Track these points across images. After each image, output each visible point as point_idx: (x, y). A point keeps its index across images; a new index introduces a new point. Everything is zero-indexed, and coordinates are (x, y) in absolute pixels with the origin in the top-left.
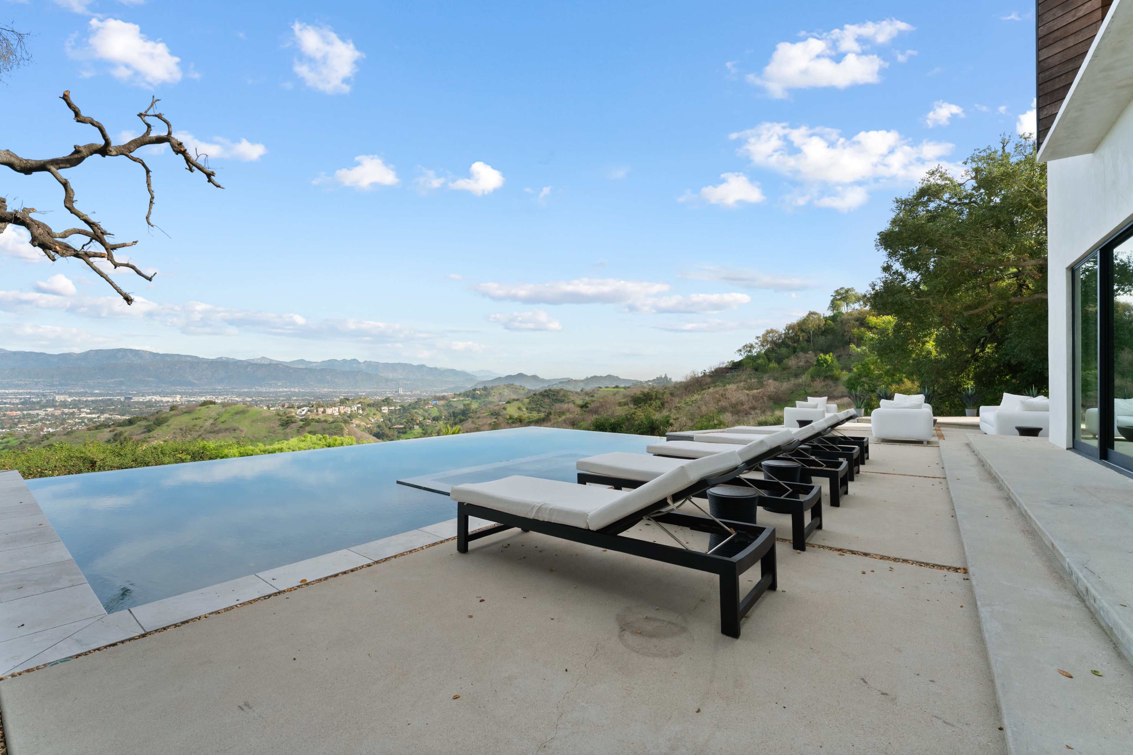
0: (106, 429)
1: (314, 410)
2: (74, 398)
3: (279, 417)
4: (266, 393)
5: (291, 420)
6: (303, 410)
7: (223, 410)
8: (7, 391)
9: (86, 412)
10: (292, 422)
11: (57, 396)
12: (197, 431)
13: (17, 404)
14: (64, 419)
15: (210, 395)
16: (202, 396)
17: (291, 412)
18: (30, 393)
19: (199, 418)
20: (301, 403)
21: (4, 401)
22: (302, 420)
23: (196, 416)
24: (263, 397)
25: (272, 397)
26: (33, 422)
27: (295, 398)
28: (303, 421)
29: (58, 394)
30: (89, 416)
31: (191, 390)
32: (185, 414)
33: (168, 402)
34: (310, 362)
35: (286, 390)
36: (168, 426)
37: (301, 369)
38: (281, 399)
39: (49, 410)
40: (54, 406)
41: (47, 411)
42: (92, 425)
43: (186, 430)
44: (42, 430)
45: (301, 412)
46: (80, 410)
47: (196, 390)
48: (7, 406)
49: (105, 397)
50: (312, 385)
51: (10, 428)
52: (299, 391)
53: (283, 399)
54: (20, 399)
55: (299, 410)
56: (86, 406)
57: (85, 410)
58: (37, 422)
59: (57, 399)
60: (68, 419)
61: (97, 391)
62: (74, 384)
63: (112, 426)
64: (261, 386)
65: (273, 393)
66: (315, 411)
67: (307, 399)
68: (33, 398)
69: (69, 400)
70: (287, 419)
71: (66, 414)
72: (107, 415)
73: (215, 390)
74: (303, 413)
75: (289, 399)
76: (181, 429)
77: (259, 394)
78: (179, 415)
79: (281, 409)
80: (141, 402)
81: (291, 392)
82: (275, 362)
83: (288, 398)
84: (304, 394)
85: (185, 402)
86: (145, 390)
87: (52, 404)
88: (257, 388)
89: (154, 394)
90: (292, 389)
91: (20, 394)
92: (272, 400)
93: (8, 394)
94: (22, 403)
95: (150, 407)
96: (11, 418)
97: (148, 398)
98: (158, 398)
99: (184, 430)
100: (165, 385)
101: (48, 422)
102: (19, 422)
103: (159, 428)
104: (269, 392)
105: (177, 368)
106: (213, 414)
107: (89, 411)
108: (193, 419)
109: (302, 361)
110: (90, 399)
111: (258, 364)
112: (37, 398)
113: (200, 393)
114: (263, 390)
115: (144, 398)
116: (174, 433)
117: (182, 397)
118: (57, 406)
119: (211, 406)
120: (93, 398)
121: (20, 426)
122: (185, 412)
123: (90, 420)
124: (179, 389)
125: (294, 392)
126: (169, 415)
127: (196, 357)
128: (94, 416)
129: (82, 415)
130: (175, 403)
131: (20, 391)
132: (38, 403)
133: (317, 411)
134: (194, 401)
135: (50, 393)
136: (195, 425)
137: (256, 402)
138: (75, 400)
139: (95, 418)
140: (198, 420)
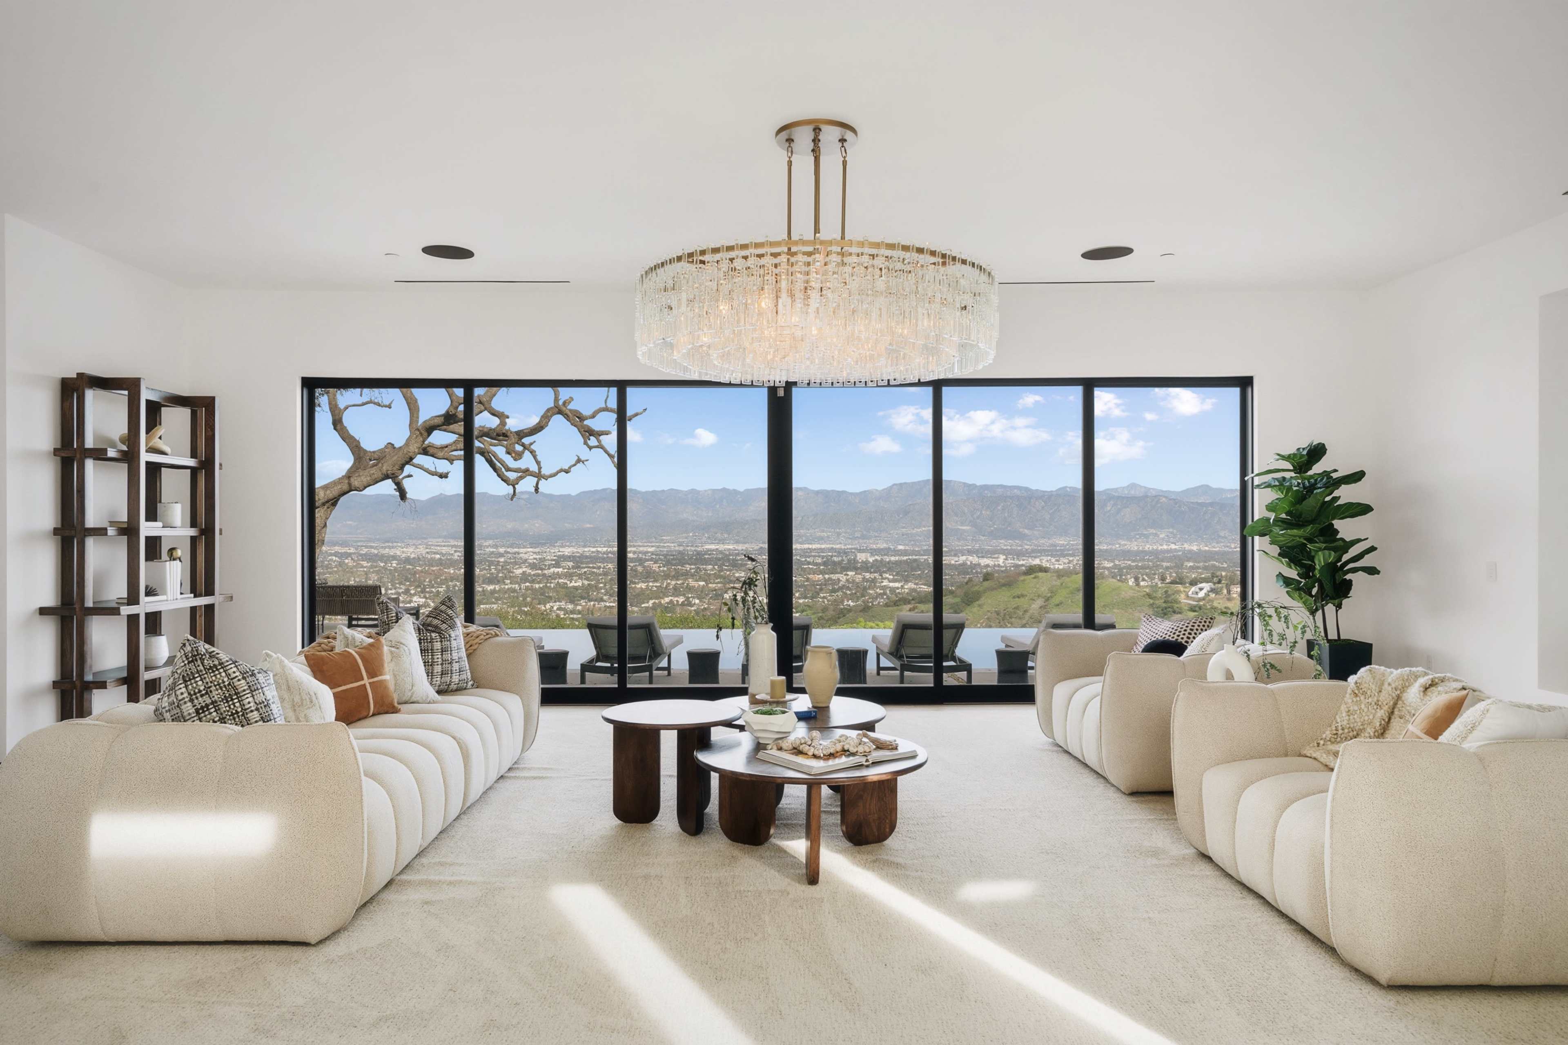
0: (905, 606)
1: (1222, 589)
2: (877, 557)
3: (1152, 601)
4: (1138, 553)
5: (1172, 607)
6: (1201, 589)
7: (1058, 583)
8: (810, 546)
9: (888, 579)
10: (1174, 612)
11: (858, 554)
12: (1020, 618)
13: (819, 564)
14: (865, 589)
15: (1048, 555)
16: (1035, 557)
17: (1179, 592)
18: (831, 550)
19: (1023, 596)
20: (1201, 574)
21: (808, 559)
22: (1192, 609)
23: (1018, 592)
24: (1134, 561)
25: (1148, 560)
26: (834, 591)
27: (1191, 564)
28: (1195, 611)
29: (860, 551)
30: (891, 584)
31: (1021, 546)
32: (1004, 588)
33: (988, 566)
34: (1221, 491)
35: (1173, 546)
36: (979, 606)
37: (1202, 505)
38: (1165, 564)
39: (851, 573)
40: (855, 569)
41: (848, 575)
42: (894, 598)
43: (1005, 615)
44: (842, 602)
45: (1197, 593)
46: (882, 576)
47: (1027, 547)
48: (810, 566)
49: (910, 557)
50: (1226, 538)
51: (812, 598)
52: (1200, 550)
53: (1168, 564)
54: (823, 557)
55: (1193, 589)
56: (890, 570)
57: (887, 576)
58: (837, 590)
59: (858, 558)
60: (869, 588)
61: (901, 547)
62: (876, 537)
63: (913, 602)
64: (1130, 539)
65: (1151, 553)
66: (1225, 591)
67: (1214, 566)
68: (835, 556)
69: (871, 560)
70: (1164, 605)
71: (867, 581)
72: (911, 585)
73: (1055, 546)
74: (1201, 594)
75: (1179, 566)
76: (998, 613)
77: (1126, 554)
78: (995, 589)
79: (1160, 585)
80: (953, 565)
81: (1184, 551)
82: (1154, 493)
83: (1178, 560)
84: (1209, 556)
85: (1010, 566)
86: (958, 546)
87: (852, 565)
88: (1123, 543)
89: (970, 552)
90: (1186, 546)
91: (822, 550)
92: (1148, 567)
93: (811, 550)
94: (824, 564)
95: (964, 574)
96: (814, 584)
97: (962, 559)
98: (974, 559)
99: (1002, 614)
100: (983, 538)
101: (848, 592)
102: (821, 589)
103: (969, 608)
104: (1143, 552)
105: (999, 508)
106: (1044, 590)
107: (891, 577)
108: (1014, 597)
109: (1205, 489)
110: (893, 558)
111: (1124, 498)
112: (838, 557)
113: (1033, 551)
114: (1134, 546)
115: (956, 559)
116: (988, 619)
117: (1006, 559)
118: (859, 568)
119: (1040, 574)
120: (897, 558)
121: (822, 595)
122: (1004, 585)
123: (893, 590)
124: (1004, 544)
125: (1190, 551)
126: (981, 589)
127: (1027, 489)
128: (897, 585)
129: (885, 583)
130: (996, 568)
131: (823, 546)
132: (840, 563)
133: (1229, 592)
134: (1023, 565)
135: (852, 549)
136: (1017, 608)
137: (1120, 569)
138: (876, 560)
139: (898, 588)
140: (1022, 599)
